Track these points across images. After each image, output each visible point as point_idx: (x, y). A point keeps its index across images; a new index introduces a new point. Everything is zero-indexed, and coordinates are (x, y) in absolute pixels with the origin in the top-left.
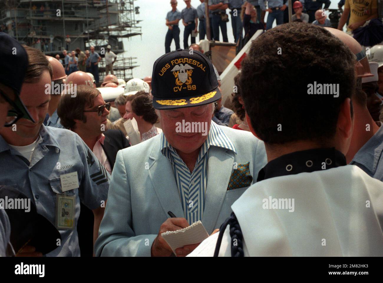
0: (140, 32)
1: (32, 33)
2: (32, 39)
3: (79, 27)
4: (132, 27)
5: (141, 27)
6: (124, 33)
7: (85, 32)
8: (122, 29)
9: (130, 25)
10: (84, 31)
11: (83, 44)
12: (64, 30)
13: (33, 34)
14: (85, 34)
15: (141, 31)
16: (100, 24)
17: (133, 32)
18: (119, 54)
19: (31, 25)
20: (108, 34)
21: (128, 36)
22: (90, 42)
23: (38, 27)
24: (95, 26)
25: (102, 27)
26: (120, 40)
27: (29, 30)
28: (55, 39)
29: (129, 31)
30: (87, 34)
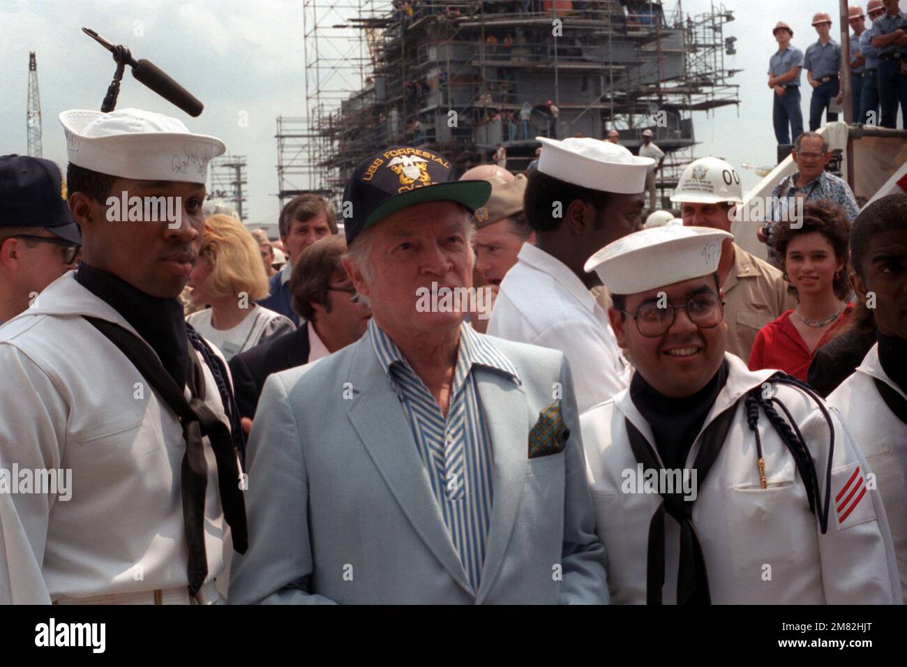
0: (735, 98)
1: (483, 97)
2: (482, 110)
3: (591, 83)
4: (717, 86)
5: (737, 86)
6: (696, 99)
7: (605, 96)
8: (693, 90)
9: (713, 81)
10: (603, 94)
11: (600, 124)
12: (557, 90)
13: (486, 101)
14: (604, 100)
15: (737, 95)
16: (640, 78)
17: (717, 97)
18: (683, 149)
19: (482, 79)
20: (659, 102)
21: (706, 106)
22: (616, 119)
23: (499, 83)
24: (629, 82)
25: (647, 84)
26: (685, 115)
27: (477, 90)
28: (534, 112)
29: (709, 95)
30: (608, 100)
